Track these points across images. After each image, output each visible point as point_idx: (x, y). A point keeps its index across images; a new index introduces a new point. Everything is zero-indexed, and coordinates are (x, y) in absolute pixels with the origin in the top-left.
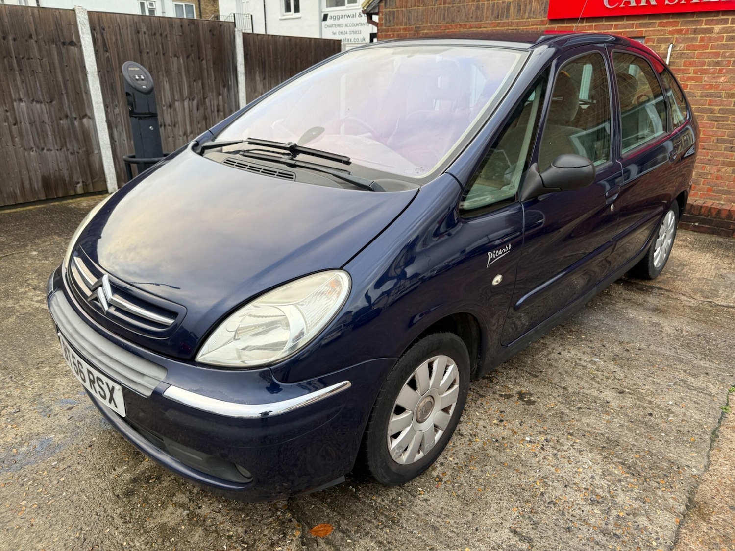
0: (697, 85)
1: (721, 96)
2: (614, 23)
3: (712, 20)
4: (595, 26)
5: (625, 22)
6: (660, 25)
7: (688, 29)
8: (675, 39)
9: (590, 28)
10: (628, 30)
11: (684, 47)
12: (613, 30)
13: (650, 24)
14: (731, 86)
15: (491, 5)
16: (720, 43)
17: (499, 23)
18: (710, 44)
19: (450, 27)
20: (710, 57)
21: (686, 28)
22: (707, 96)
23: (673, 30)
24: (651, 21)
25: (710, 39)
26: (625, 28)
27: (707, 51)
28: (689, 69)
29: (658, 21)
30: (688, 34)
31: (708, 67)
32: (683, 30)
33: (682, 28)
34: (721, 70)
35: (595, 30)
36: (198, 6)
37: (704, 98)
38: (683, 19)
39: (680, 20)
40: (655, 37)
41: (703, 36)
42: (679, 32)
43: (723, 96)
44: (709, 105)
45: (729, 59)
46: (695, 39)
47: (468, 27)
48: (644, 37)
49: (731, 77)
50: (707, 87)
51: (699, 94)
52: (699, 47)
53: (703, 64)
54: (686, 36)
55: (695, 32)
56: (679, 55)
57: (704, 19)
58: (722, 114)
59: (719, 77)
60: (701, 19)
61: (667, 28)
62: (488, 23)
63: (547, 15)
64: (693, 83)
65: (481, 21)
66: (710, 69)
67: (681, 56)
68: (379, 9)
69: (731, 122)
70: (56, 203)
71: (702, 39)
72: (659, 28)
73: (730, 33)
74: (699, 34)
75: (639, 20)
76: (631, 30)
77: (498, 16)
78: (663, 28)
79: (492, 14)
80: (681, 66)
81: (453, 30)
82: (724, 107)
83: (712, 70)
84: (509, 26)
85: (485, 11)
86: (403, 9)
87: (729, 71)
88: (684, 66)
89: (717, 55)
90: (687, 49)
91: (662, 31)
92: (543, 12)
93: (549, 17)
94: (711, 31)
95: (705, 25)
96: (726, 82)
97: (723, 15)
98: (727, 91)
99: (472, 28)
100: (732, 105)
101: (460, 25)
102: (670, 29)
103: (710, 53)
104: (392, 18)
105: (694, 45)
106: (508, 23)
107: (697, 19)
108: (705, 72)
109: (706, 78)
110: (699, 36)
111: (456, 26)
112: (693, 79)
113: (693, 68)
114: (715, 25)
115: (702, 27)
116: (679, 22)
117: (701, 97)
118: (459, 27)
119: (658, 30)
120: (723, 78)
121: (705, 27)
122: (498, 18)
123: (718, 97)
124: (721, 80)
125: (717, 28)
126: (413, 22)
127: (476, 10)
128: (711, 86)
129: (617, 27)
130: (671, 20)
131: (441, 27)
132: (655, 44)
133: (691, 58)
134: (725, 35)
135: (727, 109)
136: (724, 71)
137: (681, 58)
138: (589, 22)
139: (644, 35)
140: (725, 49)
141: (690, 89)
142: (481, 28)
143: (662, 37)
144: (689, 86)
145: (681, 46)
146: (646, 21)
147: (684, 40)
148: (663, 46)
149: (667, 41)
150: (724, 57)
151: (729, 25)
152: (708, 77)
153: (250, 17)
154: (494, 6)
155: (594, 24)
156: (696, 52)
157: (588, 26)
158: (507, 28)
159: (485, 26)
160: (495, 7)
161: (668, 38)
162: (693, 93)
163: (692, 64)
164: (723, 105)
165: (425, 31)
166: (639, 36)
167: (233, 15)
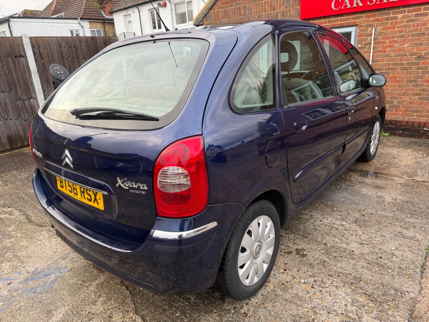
0: (392, 50)
1: (406, 55)
2: (339, 18)
3: (396, 12)
4: (328, 21)
5: (345, 17)
6: (366, 17)
7: (383, 18)
8: (376, 24)
9: (326, 22)
10: (348, 22)
11: (382, 28)
12: (339, 23)
13: (360, 17)
14: (412, 49)
15: (267, 14)
16: (402, 24)
18: (397, 25)
20: (397, 33)
22: (398, 56)
23: (374, 19)
24: (360, 15)
25: (396, 23)
26: (346, 21)
27: (395, 30)
29: (364, 15)
30: (383, 21)
31: (397, 39)
32: (380, 19)
34: (405, 40)
35: (328, 23)
36: (104, 30)
37: (397, 57)
38: (379, 13)
40: (364, 24)
41: (392, 21)
42: (378, 20)
43: (408, 55)
44: (400, 61)
45: (409, 33)
46: (388, 23)
48: (357, 25)
49: (411, 43)
50: (398, 50)
51: (394, 55)
52: (391, 28)
53: (394, 37)
54: (382, 22)
55: (387, 19)
56: (379, 34)
57: (391, 11)
58: (409, 65)
59: (404, 44)
60: (390, 11)
61: (370, 19)
63: (299, 17)
64: (389, 49)
67: (380, 34)
68: (203, 22)
69: (414, 70)
70: (17, 151)
71: (392, 23)
72: (366, 19)
73: (407, 18)
74: (390, 20)
75: (354, 15)
78: (368, 19)
80: (381, 40)
82: (409, 61)
83: (399, 41)
86: (217, 21)
87: (409, 40)
88: (383, 39)
89: (401, 31)
90: (383, 30)
92: (297, 16)
93: (301, 18)
94: (396, 18)
95: (392, 14)
96: (409, 47)
97: (402, 8)
98: (410, 52)
100: (414, 60)
102: (372, 19)
103: (397, 31)
105: (387, 27)
107: (387, 12)
108: (395, 42)
109: (396, 45)
110: (390, 22)
112: (389, 46)
114: (398, 14)
115: (391, 16)
116: (377, 14)
119: (365, 20)
120: (406, 45)
121: (392, 16)
125: (400, 16)
127: (259, 18)
128: (400, 50)
129: (341, 20)
130: (372, 14)
132: (364, 28)
133: (387, 35)
134: (405, 19)
135: (411, 62)
136: (407, 40)
138: (324, 19)
140: (406, 28)
141: (388, 52)
143: (368, 24)
144: (387, 51)
145: (380, 28)
146: (358, 15)
147: (381, 25)
148: (369, 29)
149: (371, 26)
150: (406, 32)
151: (406, 14)
152: (398, 45)
153: (133, 34)
154: (268, 15)
156: (389, 31)
157: (324, 21)
160: (270, 15)
161: (372, 24)
162: (390, 54)
163: (387, 38)
164: (408, 60)
166: (354, 24)
167: (123, 33)
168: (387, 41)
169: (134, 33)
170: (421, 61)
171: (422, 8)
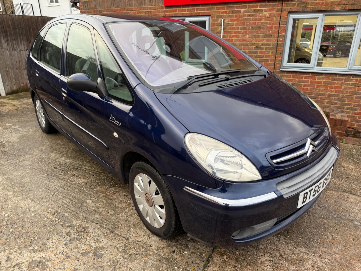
0: (237, 39)
1: (248, 45)
2: (196, 8)
3: (240, 6)
4: (187, 9)
5: (201, 7)
6: (217, 9)
7: (229, 11)
8: (224, 16)
9: (185, 10)
10: (202, 11)
11: (229, 20)
12: (196, 12)
13: (212, 8)
14: (252, 40)
16: (244, 18)
17: (141, 8)
18: (240, 18)
19: (117, 10)
20: (241, 25)
21: (229, 10)
22: (242, 45)
23: (223, 11)
24: (212, 7)
25: (240, 16)
26: (201, 11)
27: (239, 22)
28: (232, 31)
29: (215, 7)
30: (230, 14)
31: (240, 30)
32: (227, 11)
33: (227, 10)
34: (246, 32)
35: (187, 11)
37: (241, 46)
38: (226, 6)
39: (225, 6)
40: (215, 15)
41: (236, 14)
42: (226, 12)
43: (249, 45)
44: (243, 49)
45: (249, 26)
46: (233, 16)
47: (126, 10)
48: (210, 15)
49: (251, 35)
50: (241, 40)
51: (238, 44)
52: (236, 20)
53: (238, 29)
54: (229, 14)
55: (233, 12)
56: (227, 25)
57: (236, 6)
58: (249, 54)
59: (246, 35)
60: (235, 5)
61: (220, 11)
62: (136, 8)
63: (163, 4)
64: (235, 38)
65: (132, 7)
66: (241, 31)
67: (228, 25)
69: (254, 57)
71: (236, 16)
72: (216, 11)
73: (248, 13)
74: (235, 13)
75: (207, 6)
76: (204, 11)
77: (140, 4)
78: (218, 11)
79: (137, 3)
80: (228, 30)
81: (119, 12)
82: (250, 50)
83: (242, 32)
84: (146, 9)
85: (133, 1)
87: (250, 32)
88: (230, 30)
89: (244, 24)
90: (230, 21)
91: (218, 12)
92: (161, 2)
93: (164, 5)
94: (239, 12)
95: (237, 9)
96: (249, 38)
97: (244, 4)
98: (250, 42)
99: (128, 11)
100: (253, 49)
101: (122, 9)
102: (221, 11)
103: (240, 23)
104: (86, 5)
105: (233, 19)
106: (146, 8)
107: (233, 6)
108: (239, 33)
109: (240, 36)
110: (235, 15)
111: (120, 9)
112: (234, 36)
113: (234, 31)
114: (241, 9)
115: (236, 10)
116: (225, 7)
117: (239, 45)
118: (121, 10)
119: (216, 12)
120: (248, 36)
121: (237, 10)
122: (140, 5)
123: (246, 45)
124: (247, 37)
125: (242, 10)
126: (98, 8)
128: (243, 40)
129: (197, 10)
130: (221, 6)
131: (112, 10)
132: (216, 19)
133: (233, 26)
134: (246, 14)
135: (251, 51)
136: (248, 32)
137: (228, 26)
138: (184, 8)
139: (210, 14)
140: (247, 21)
141: (234, 42)
142: (132, 11)
143: (218, 15)
144: (233, 40)
145: (227, 20)
146: (210, 7)
147: (229, 17)
148: (220, 20)
149: (221, 17)
150: (247, 25)
151: (247, 9)
152: (241, 35)
155: (186, 8)
156: (235, 23)
157: (184, 9)
158: (145, 11)
159: (135, 9)
161: (221, 16)
162: (236, 43)
163: (233, 29)
164: (249, 49)
165: (105, 12)
166: (208, 14)
167: (20, 4)
168: (233, 31)
169: (32, 4)
170: (259, 51)
171: (258, 5)
